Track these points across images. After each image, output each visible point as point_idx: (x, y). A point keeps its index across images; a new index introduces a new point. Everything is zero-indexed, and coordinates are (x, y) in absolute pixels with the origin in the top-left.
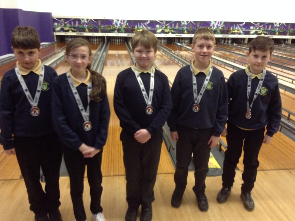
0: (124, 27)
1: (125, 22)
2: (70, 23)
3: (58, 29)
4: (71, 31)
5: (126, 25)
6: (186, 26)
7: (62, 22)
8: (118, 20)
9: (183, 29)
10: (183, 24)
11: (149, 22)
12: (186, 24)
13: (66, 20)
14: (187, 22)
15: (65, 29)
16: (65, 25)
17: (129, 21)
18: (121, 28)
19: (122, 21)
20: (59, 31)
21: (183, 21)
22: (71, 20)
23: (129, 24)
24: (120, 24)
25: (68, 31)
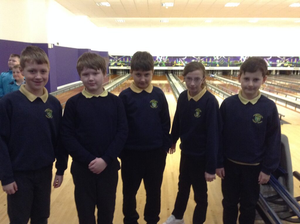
0: (165, 61)
1: (166, 58)
2: (122, 59)
3: (113, 64)
4: (122, 66)
5: (166, 60)
6: (218, 60)
7: (116, 59)
8: (161, 57)
9: (215, 63)
10: (215, 58)
11: (186, 58)
12: (218, 59)
13: (119, 57)
14: (219, 57)
15: (118, 64)
16: (118, 61)
17: (169, 57)
18: (162, 63)
19: (164, 57)
20: (113, 66)
21: (216, 57)
22: (123, 57)
23: (169, 59)
24: (162, 59)
25: (120, 66)
